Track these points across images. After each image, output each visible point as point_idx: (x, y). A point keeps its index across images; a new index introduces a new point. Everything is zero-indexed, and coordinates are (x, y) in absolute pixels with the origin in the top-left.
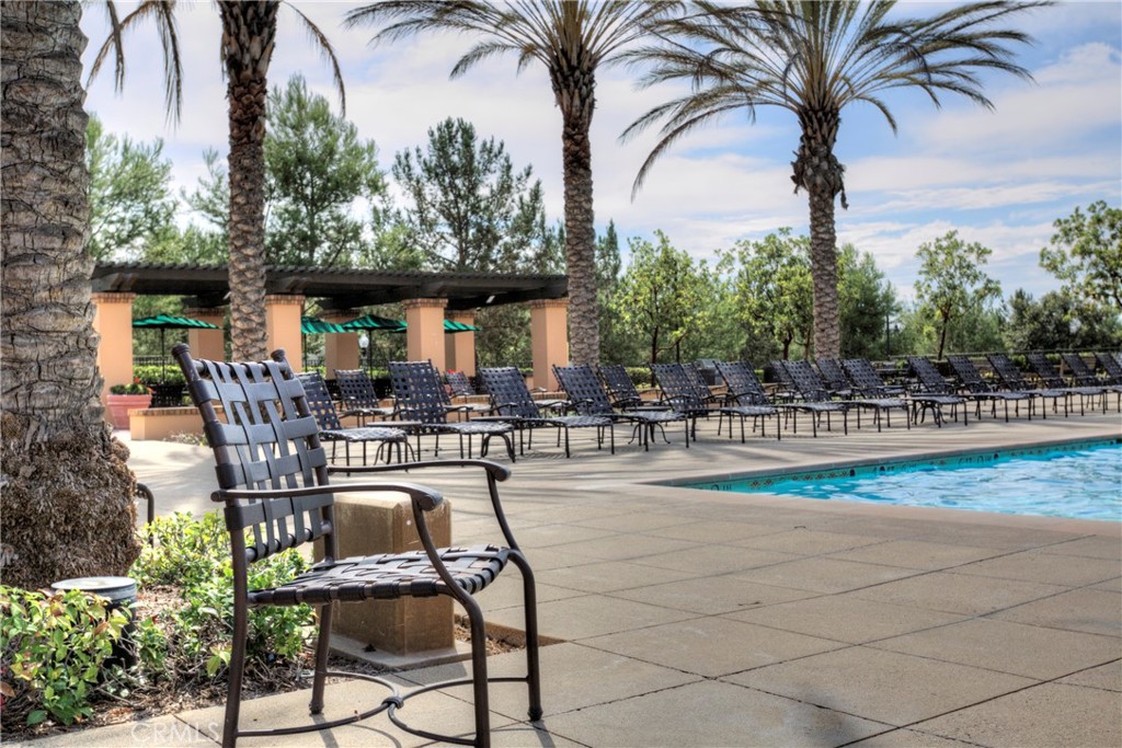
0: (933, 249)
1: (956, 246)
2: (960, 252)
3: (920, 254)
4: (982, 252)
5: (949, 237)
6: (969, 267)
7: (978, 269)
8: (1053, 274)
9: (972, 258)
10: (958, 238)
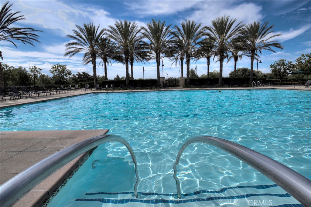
0: (32, 68)
1: (36, 68)
2: (36, 69)
3: (29, 69)
4: (40, 69)
5: (35, 66)
6: (38, 71)
7: (40, 72)
8: (52, 74)
9: (39, 70)
10: (36, 67)
